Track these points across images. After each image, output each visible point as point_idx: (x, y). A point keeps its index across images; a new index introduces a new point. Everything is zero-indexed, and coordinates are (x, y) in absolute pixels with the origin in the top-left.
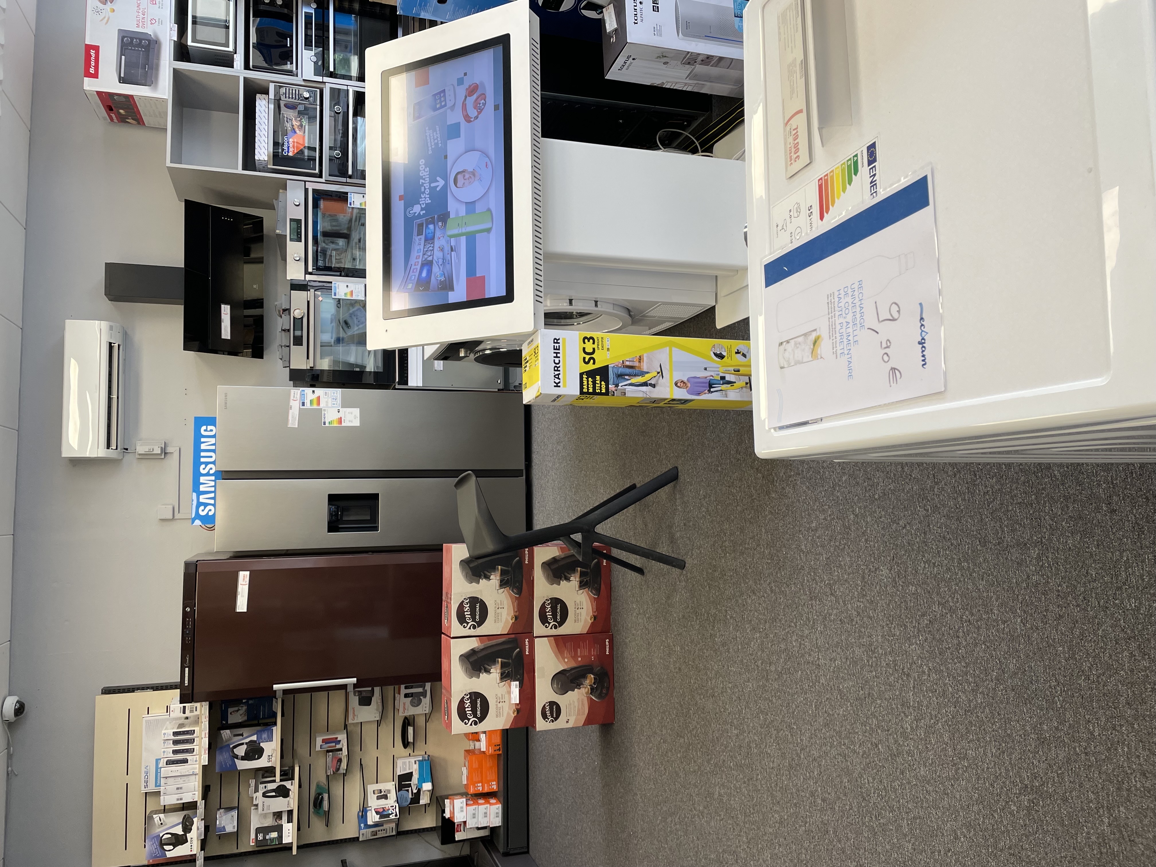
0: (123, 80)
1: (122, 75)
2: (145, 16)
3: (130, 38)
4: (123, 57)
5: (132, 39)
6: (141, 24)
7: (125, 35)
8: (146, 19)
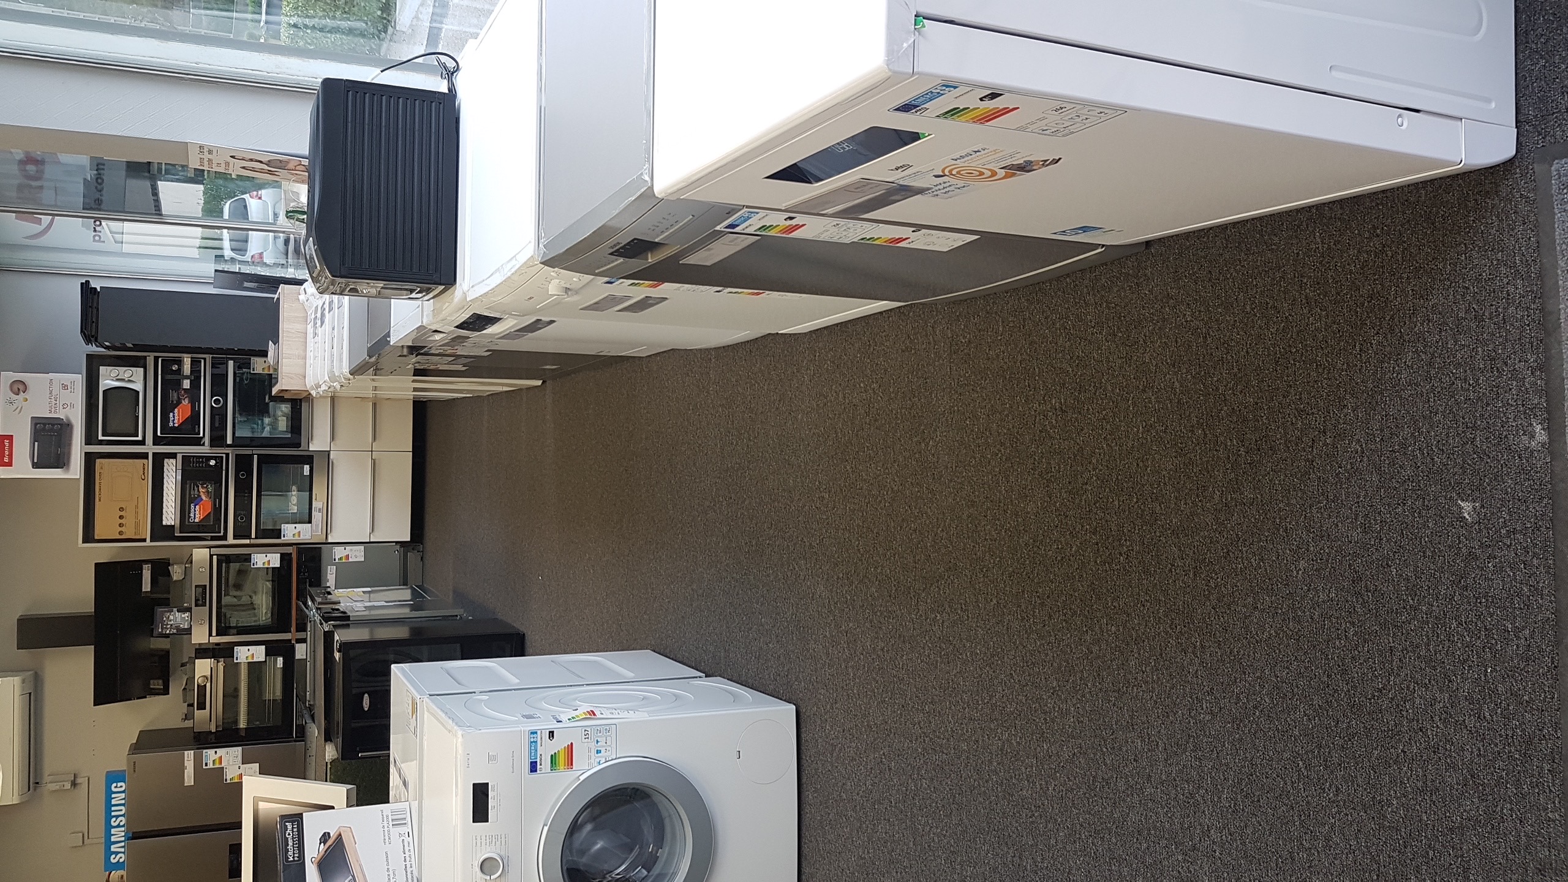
0: (35, 466)
1: (36, 461)
2: (58, 402)
3: (43, 424)
4: (36, 443)
5: (45, 424)
6: (53, 410)
7: (38, 422)
8: (58, 404)
